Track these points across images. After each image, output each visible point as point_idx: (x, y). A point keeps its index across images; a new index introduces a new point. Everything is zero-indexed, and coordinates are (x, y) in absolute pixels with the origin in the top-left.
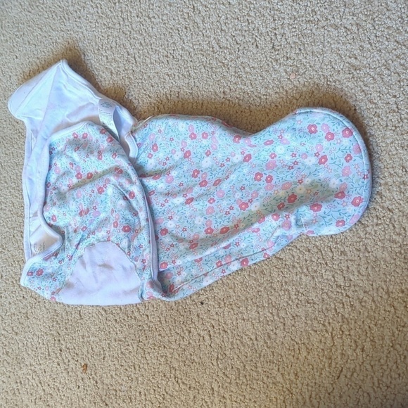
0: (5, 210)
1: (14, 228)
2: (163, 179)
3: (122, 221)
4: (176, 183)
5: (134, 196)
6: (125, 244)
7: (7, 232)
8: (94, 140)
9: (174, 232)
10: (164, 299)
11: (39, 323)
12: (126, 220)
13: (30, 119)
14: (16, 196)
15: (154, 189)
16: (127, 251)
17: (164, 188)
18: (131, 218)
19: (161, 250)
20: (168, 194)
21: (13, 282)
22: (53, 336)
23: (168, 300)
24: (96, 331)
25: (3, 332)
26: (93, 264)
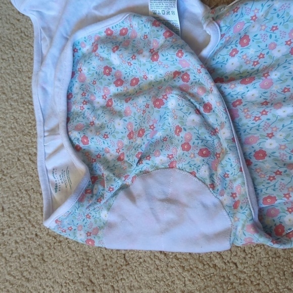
0: (4, 127)
1: (18, 150)
2: (258, 83)
3: (196, 142)
4: (276, 88)
5: (211, 109)
6: (204, 172)
7: (8, 154)
8: (140, 35)
9: (277, 154)
10: (276, 246)
11: (61, 268)
12: (202, 140)
13: (40, 13)
14: (21, 111)
15: (240, 97)
16: (208, 182)
17: (257, 95)
18: (208, 138)
19: (259, 180)
20: (265, 103)
21: (19, 216)
22: (84, 284)
23: (282, 247)
24: (151, 281)
25: (8, 277)
26: (150, 198)
